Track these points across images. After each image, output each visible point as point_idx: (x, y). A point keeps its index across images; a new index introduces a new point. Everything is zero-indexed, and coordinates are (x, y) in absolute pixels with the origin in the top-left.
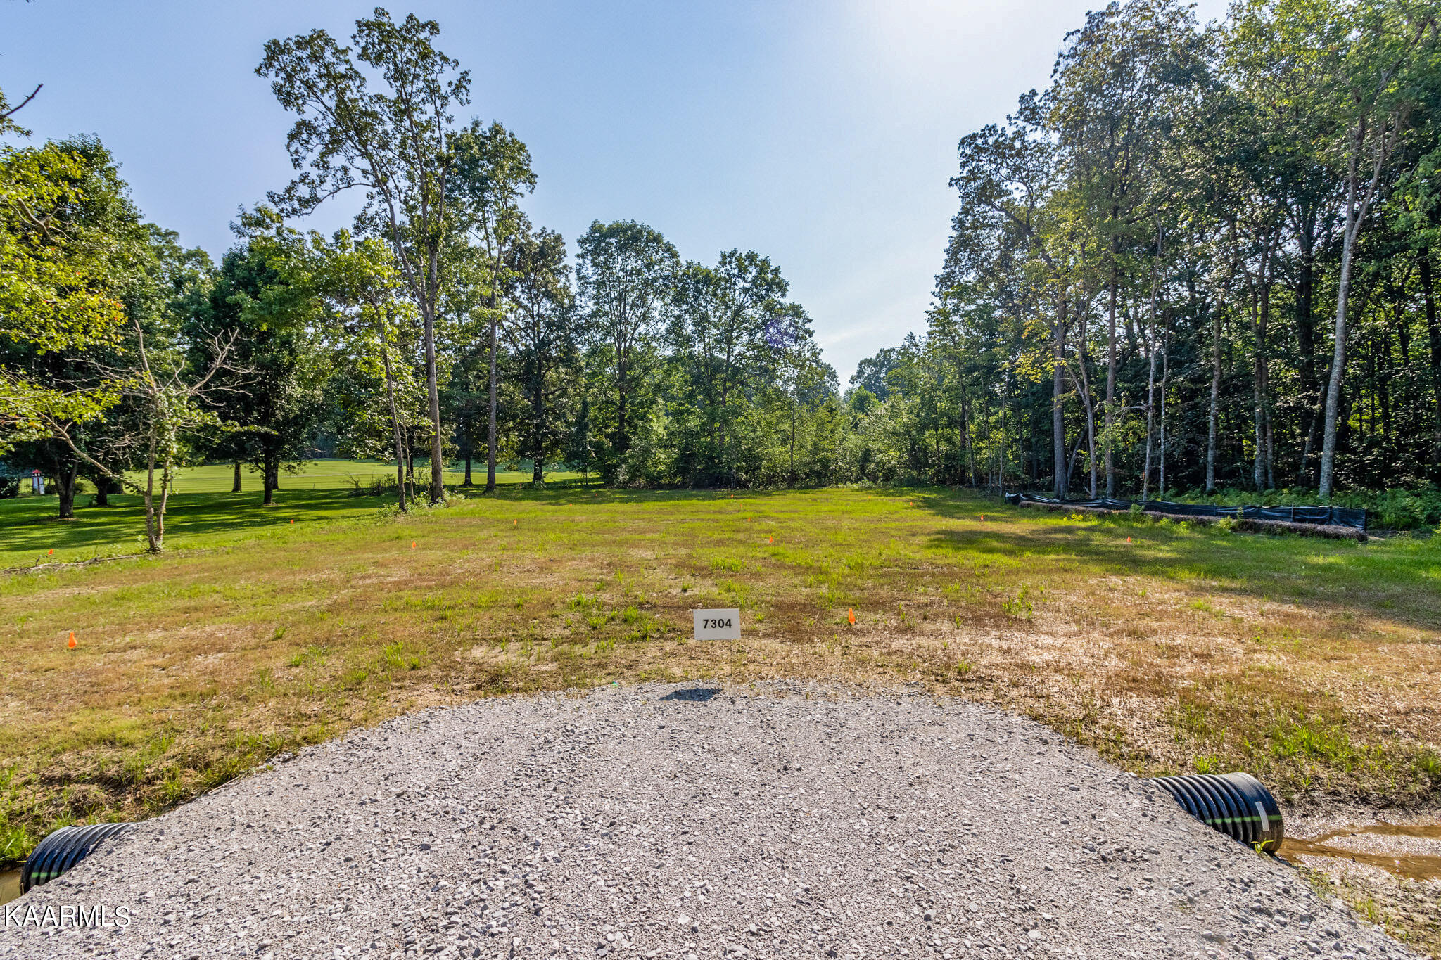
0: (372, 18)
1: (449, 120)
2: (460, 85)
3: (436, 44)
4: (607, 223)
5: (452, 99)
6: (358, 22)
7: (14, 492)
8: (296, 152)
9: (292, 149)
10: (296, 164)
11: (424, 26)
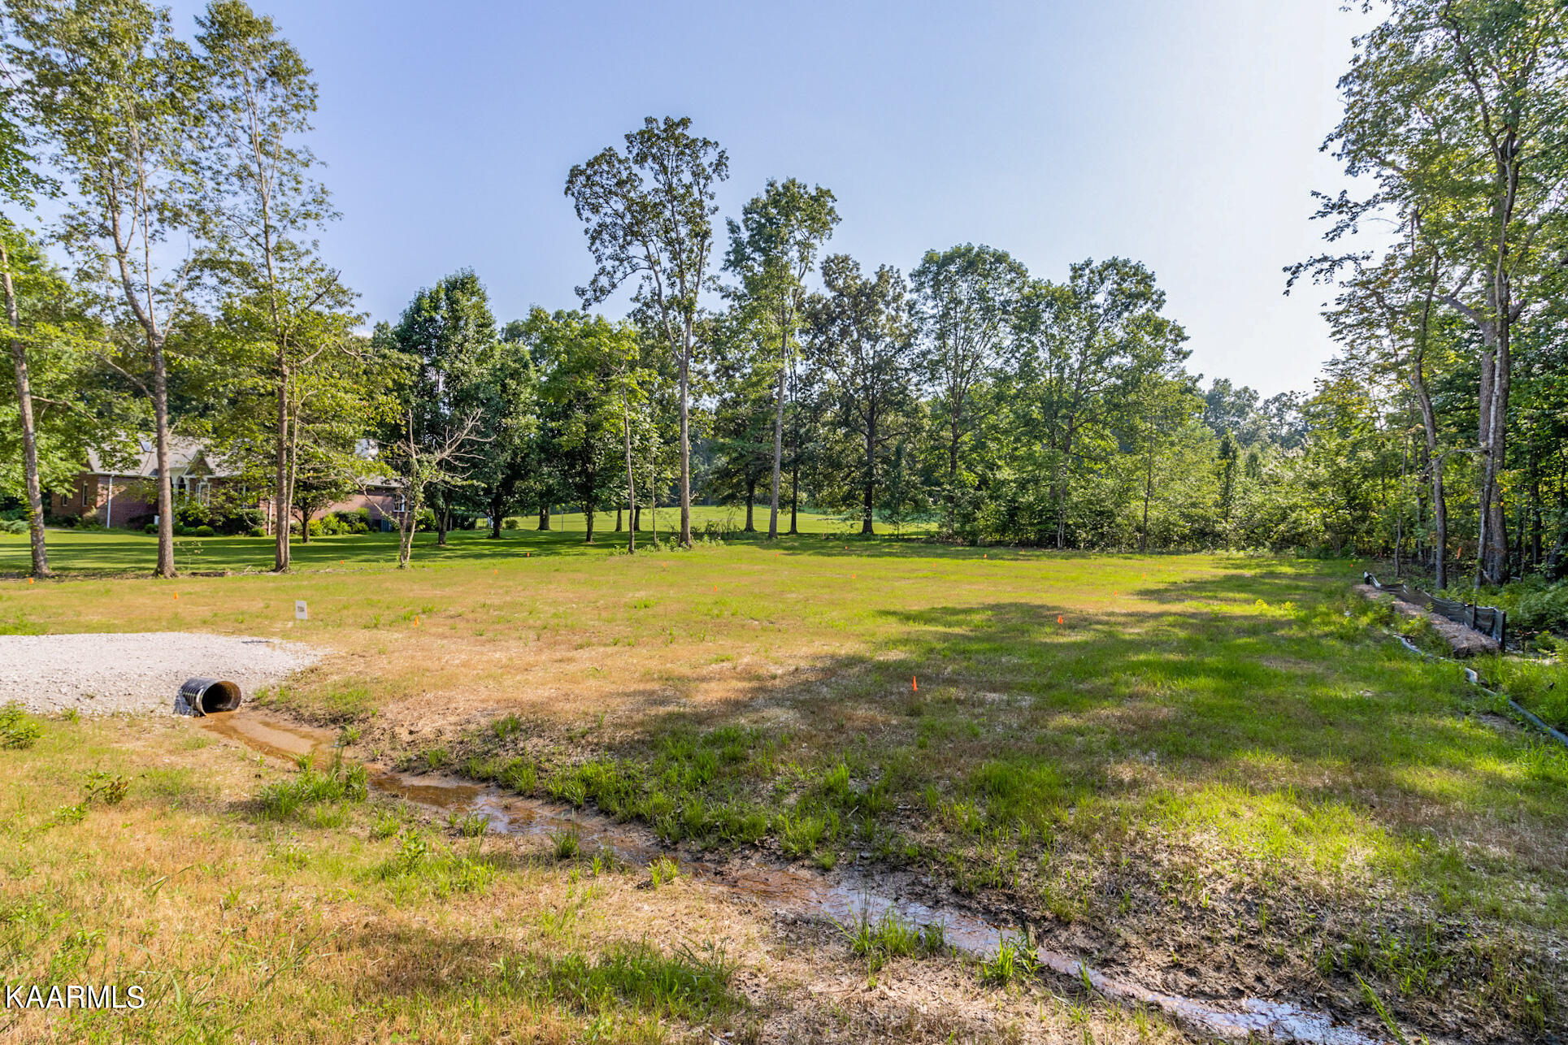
0: (643, 127)
1: (712, 197)
2: (720, 164)
3: (691, 132)
4: (943, 249)
5: (715, 176)
6: (627, 137)
7: (472, 526)
8: (597, 250)
9: (594, 248)
10: (599, 260)
11: (678, 125)
